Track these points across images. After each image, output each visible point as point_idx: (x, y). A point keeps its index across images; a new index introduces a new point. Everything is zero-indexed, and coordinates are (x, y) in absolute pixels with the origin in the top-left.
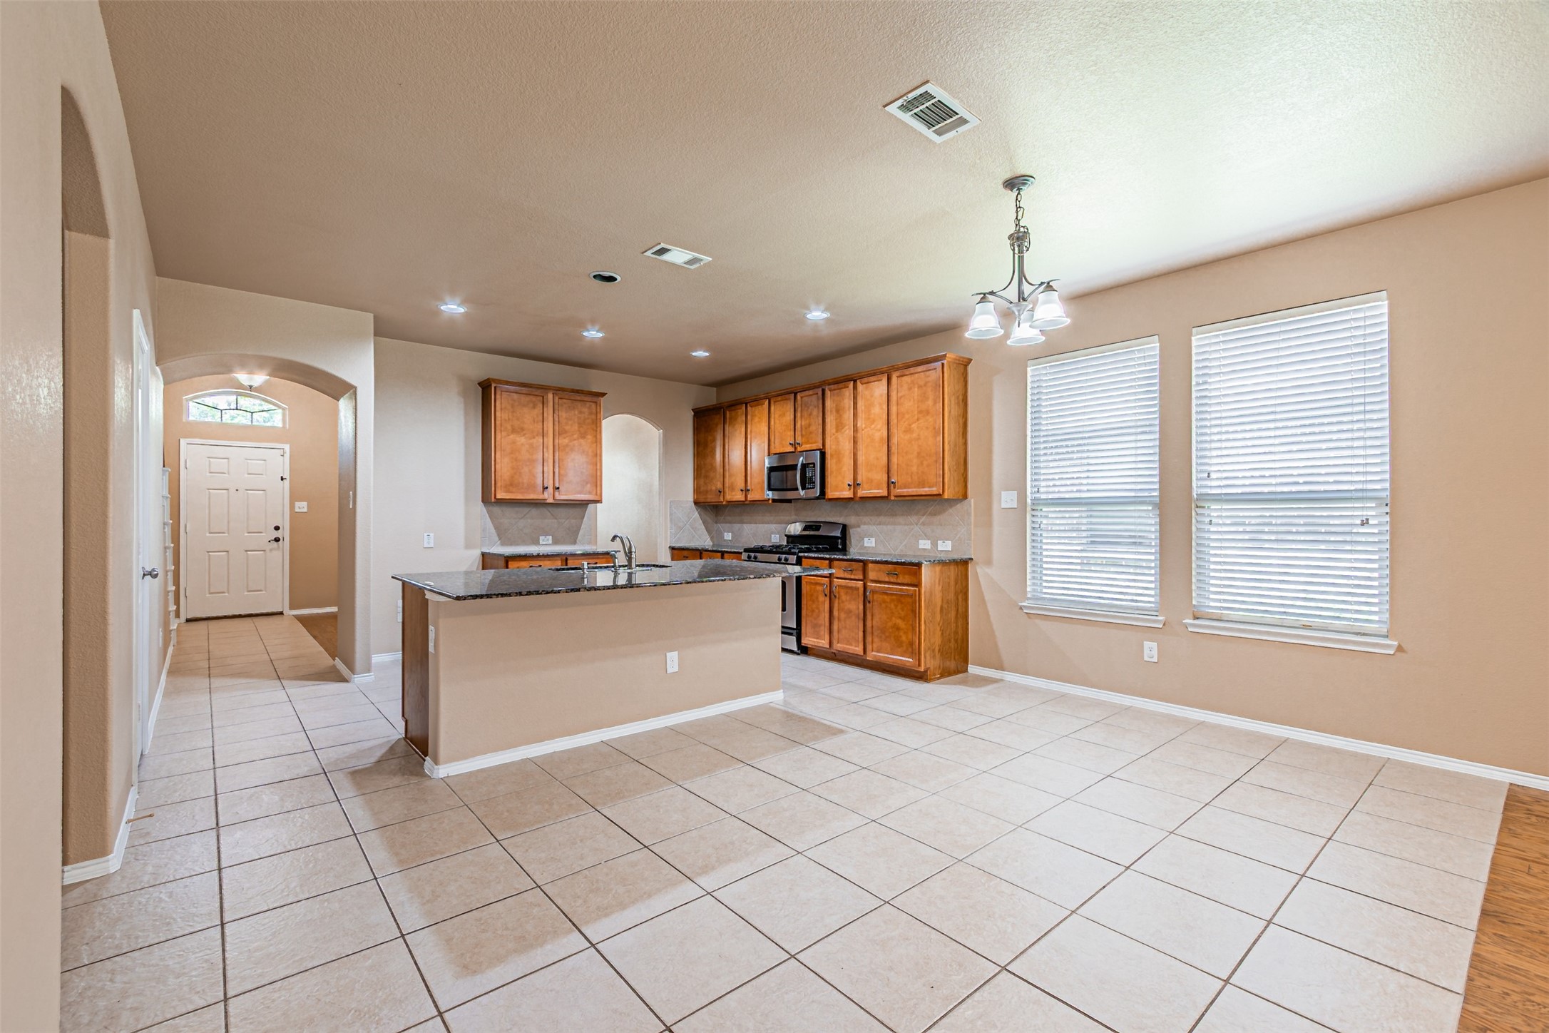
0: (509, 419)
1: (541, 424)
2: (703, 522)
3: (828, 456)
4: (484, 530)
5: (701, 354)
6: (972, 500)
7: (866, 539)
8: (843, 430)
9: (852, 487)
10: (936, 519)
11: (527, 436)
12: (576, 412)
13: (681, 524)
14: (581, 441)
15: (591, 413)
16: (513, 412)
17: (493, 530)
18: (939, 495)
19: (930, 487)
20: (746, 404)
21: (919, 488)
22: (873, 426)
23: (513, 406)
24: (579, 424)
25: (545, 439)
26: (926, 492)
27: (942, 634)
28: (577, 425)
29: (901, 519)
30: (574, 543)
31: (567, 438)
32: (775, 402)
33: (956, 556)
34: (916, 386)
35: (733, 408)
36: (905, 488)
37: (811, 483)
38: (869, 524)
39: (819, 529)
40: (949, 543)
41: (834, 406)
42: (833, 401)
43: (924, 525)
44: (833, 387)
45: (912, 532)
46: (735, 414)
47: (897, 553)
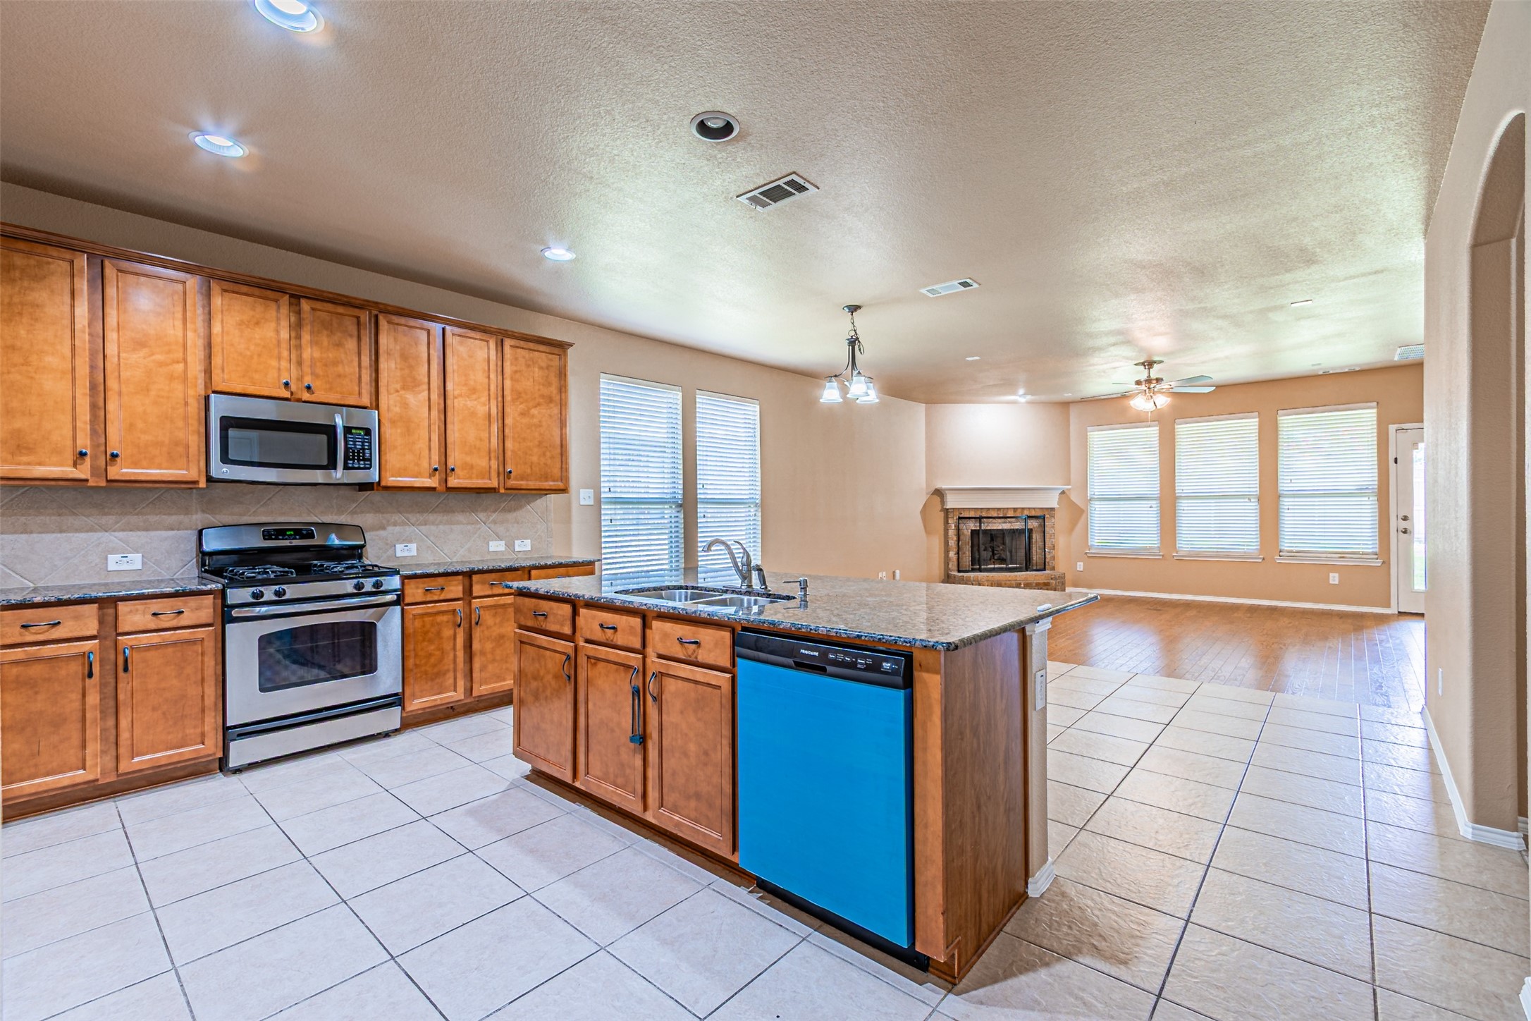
3: (385, 421)
7: (399, 547)
8: (417, 389)
9: (439, 473)
20: (96, 260)
21: (541, 481)
22: (474, 397)
26: (551, 486)
29: (460, 517)
32: (223, 291)
34: (536, 366)
36: (522, 480)
37: (359, 460)
38: (403, 524)
39: (310, 535)
40: (528, 542)
41: (398, 348)
42: (396, 340)
43: (496, 523)
44: (395, 319)
45: (478, 532)
46: (32, 262)
47: (454, 560)
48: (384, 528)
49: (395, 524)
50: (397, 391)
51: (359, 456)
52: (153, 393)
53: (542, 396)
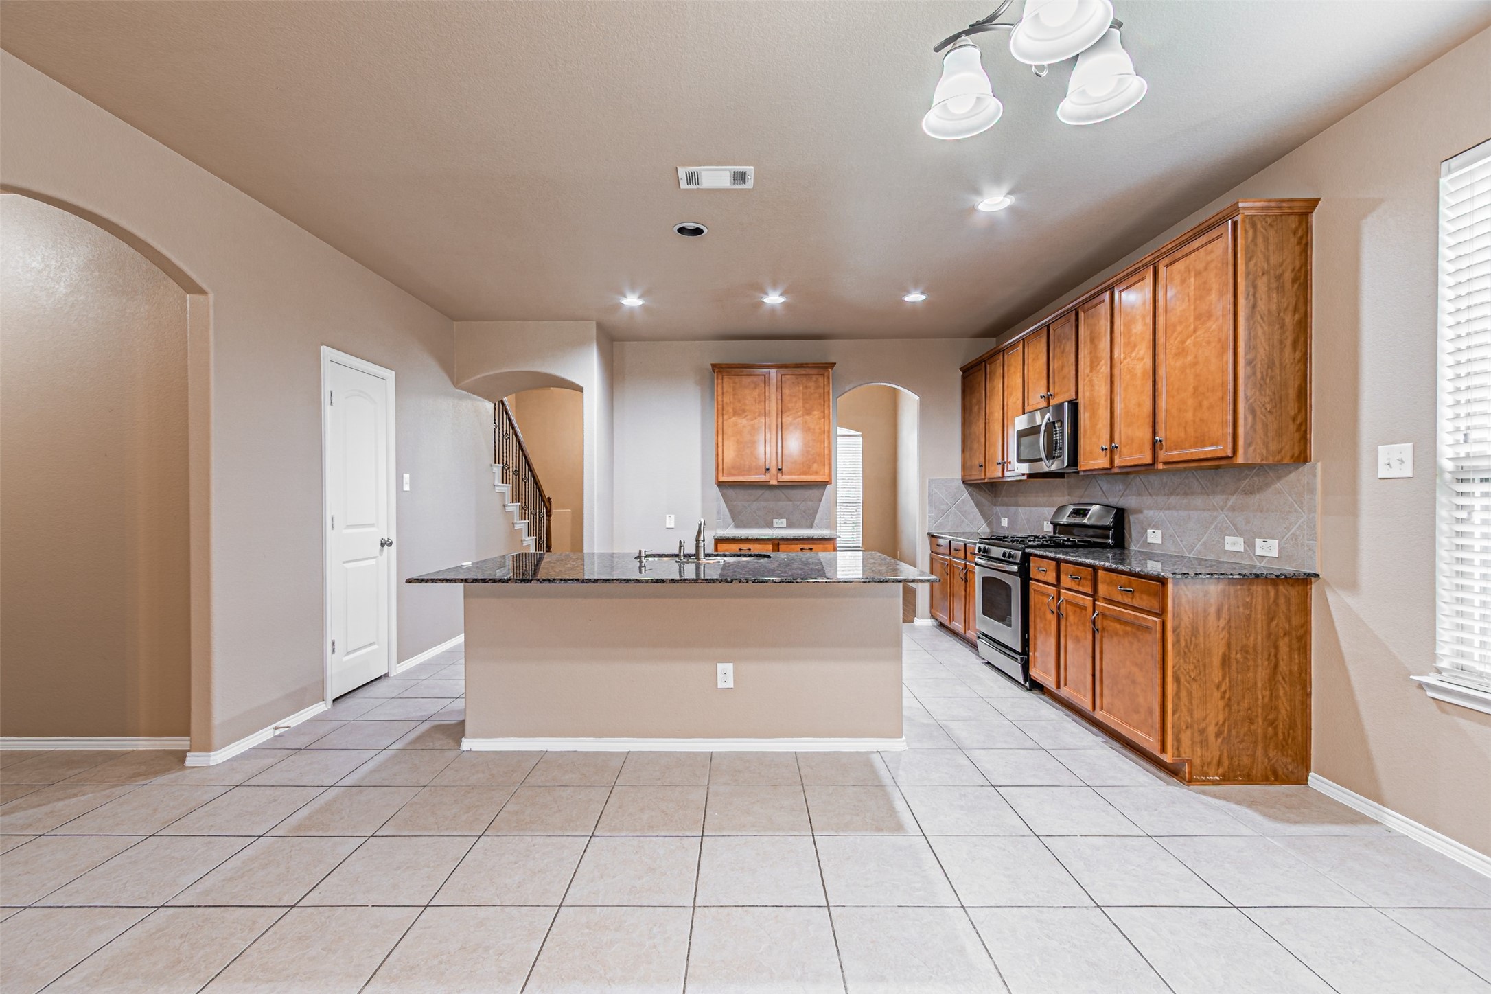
0: (730, 402)
1: (763, 404)
2: (977, 505)
3: (1081, 409)
4: (719, 513)
5: (915, 297)
6: (1318, 466)
7: (1149, 531)
8: (1099, 367)
9: (1108, 451)
10: (1255, 499)
11: (748, 417)
12: (801, 388)
13: (944, 507)
14: (808, 418)
15: (817, 387)
16: (734, 395)
17: (727, 512)
18: (1227, 458)
19: (1213, 445)
20: (1003, 353)
21: (1196, 447)
23: (734, 389)
24: (804, 400)
25: (767, 419)
26: (1206, 452)
27: (1228, 705)
28: (801, 401)
29: (1198, 501)
30: (811, 526)
31: (791, 416)
32: (1029, 347)
33: (1288, 568)
34: (1193, 274)
35: (993, 359)
37: (1058, 450)
39: (1086, 515)
40: (1274, 543)
41: (1089, 332)
42: (1088, 326)
43: (1234, 510)
44: (1087, 306)
45: (1216, 522)
46: (995, 367)
47: (1192, 555)
48: (1141, 512)
49: (1149, 507)
51: (1057, 446)
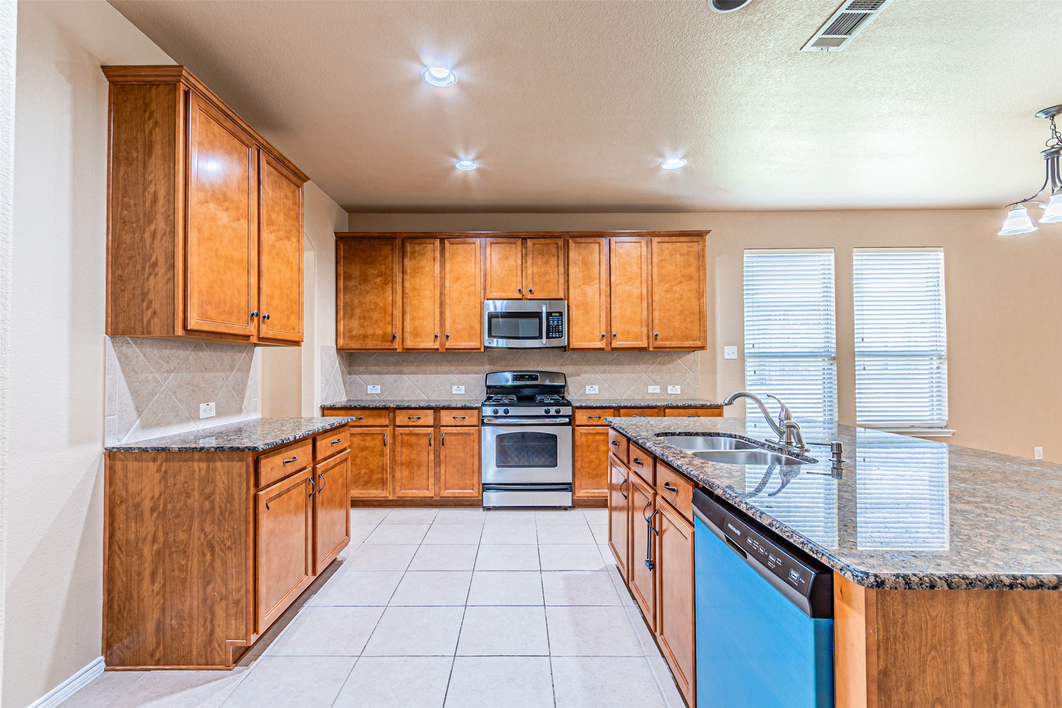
3: (573, 307)
4: (112, 398)
7: (588, 387)
8: (593, 283)
9: (606, 338)
10: (665, 368)
12: (282, 194)
14: (286, 243)
15: (294, 202)
17: (128, 396)
18: (702, 347)
19: (693, 340)
20: (442, 241)
21: (682, 341)
22: (630, 283)
24: (285, 214)
26: (690, 344)
29: (627, 368)
32: (492, 243)
35: (418, 241)
36: (666, 341)
37: (556, 332)
38: (591, 372)
39: (536, 379)
40: (678, 387)
41: (581, 258)
42: (579, 253)
43: (653, 373)
44: (579, 240)
45: (640, 380)
46: (421, 248)
47: (623, 398)
48: (579, 375)
49: (585, 373)
50: (580, 286)
51: (555, 330)
52: (462, 303)
53: (683, 276)
